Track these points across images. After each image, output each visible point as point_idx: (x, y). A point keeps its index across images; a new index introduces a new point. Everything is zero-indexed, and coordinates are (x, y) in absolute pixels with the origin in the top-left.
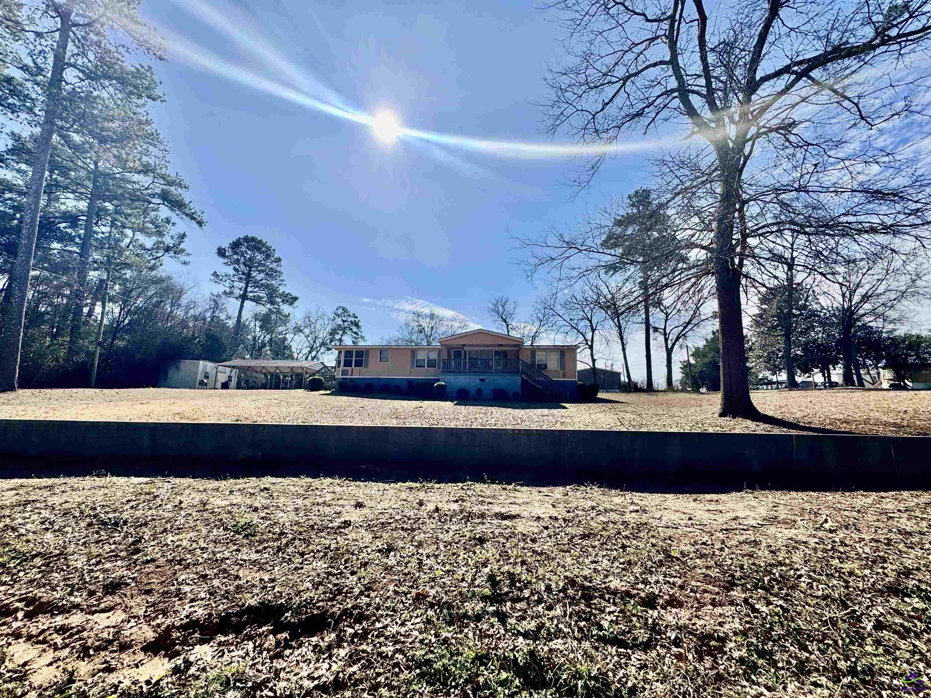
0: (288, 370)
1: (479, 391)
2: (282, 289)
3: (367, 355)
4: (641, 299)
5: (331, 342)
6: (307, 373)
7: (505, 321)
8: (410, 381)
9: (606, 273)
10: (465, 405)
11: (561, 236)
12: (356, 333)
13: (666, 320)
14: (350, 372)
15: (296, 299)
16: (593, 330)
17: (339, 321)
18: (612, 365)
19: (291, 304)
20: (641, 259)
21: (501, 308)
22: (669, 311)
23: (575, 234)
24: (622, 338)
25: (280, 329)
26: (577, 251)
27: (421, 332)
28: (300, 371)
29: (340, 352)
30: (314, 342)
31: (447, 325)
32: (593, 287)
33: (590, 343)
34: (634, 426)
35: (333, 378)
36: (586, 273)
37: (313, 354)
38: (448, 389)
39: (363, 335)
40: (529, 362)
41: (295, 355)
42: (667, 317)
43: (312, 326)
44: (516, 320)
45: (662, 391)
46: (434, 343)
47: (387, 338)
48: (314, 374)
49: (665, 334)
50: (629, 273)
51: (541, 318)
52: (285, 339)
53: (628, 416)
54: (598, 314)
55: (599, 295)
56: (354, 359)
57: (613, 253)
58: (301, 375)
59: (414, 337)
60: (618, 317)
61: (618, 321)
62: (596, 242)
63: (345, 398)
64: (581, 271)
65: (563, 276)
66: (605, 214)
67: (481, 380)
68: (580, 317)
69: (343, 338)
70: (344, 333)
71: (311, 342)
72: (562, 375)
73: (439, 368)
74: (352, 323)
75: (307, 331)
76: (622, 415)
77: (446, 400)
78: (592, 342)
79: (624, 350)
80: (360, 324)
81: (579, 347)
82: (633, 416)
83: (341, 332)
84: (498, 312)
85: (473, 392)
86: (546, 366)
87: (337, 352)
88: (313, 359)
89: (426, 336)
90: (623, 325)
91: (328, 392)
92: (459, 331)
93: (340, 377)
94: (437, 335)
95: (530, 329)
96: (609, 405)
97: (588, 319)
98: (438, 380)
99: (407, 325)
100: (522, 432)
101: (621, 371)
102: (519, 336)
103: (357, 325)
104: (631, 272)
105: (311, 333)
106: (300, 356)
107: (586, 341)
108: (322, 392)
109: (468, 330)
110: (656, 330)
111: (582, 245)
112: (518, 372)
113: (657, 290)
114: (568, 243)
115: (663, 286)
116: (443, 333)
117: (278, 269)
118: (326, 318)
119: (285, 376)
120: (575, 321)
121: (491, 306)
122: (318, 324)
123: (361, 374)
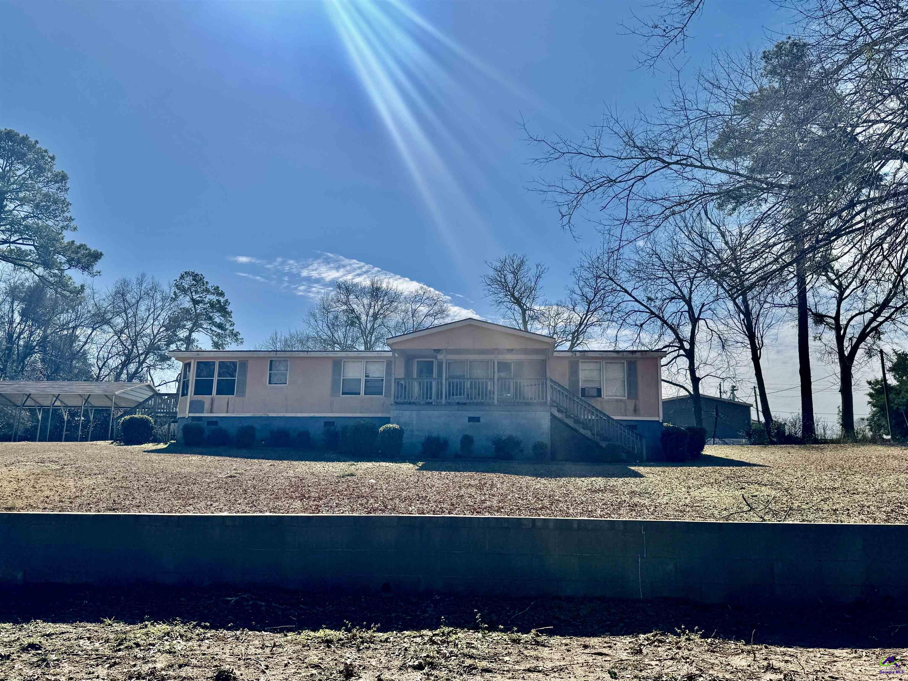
0: (79, 402)
1: (467, 440)
2: (68, 237)
3: (244, 372)
4: (787, 258)
5: (168, 345)
6: (118, 408)
7: (518, 302)
8: (329, 423)
9: (720, 207)
10: (440, 469)
11: (629, 135)
12: (220, 326)
13: (840, 301)
14: (207, 406)
15: (97, 256)
16: (694, 321)
17: (186, 302)
18: (733, 389)
19: (86, 267)
20: (786, 181)
21: (510, 277)
22: (845, 283)
23: (657, 130)
24: (752, 336)
25: (64, 317)
26: (660, 164)
27: (352, 324)
28: (106, 403)
29: (187, 366)
30: (134, 343)
31: (406, 311)
32: (695, 236)
33: (687, 346)
34: (775, 514)
35: (173, 417)
36: (677, 209)
37: (132, 367)
38: (406, 439)
39: (236, 329)
40: (565, 383)
41: (95, 370)
42: (842, 293)
43: (130, 312)
44: (539, 300)
45: (832, 441)
46: (378, 348)
47: (284, 333)
48: (132, 411)
49: (838, 327)
50: (764, 208)
51: (590, 295)
52: (73, 338)
53: (766, 491)
54: (703, 287)
55: (706, 251)
56: (216, 379)
57: (732, 167)
58: (107, 410)
59: (339, 334)
60: (744, 294)
61: (745, 301)
62: (697, 146)
63: (195, 459)
64: (667, 204)
65: (633, 212)
66: (716, 91)
67: (471, 419)
68: (667, 294)
69: (194, 335)
70: (196, 326)
71: (128, 344)
72: (631, 407)
73: (388, 395)
74: (212, 305)
75: (119, 321)
76: (753, 489)
77: (403, 460)
78: (692, 342)
79: (756, 359)
80: (229, 308)
81: (665, 354)
82: (773, 493)
83: (189, 324)
84: (504, 285)
85: (456, 445)
86: (599, 391)
87: (180, 365)
88: (131, 378)
89: (363, 333)
90: (755, 310)
91: (162, 446)
92: (428, 322)
93: (187, 414)
94: (384, 330)
95: (569, 318)
96: (727, 470)
97: (683, 298)
98: (387, 420)
99: (326, 309)
100: (551, 525)
101: (751, 401)
102: (545, 332)
103: (223, 310)
104: (769, 205)
105: (127, 325)
106: (104, 372)
107: (681, 341)
108: (150, 446)
109: (448, 320)
110: (820, 319)
111: (670, 154)
112: (545, 404)
113: (818, 241)
114: (641, 149)
115: (830, 235)
116: (397, 327)
117: (62, 195)
118: (158, 296)
119: (73, 414)
120: (658, 303)
121: (492, 273)
122: (142, 307)
123: (231, 408)
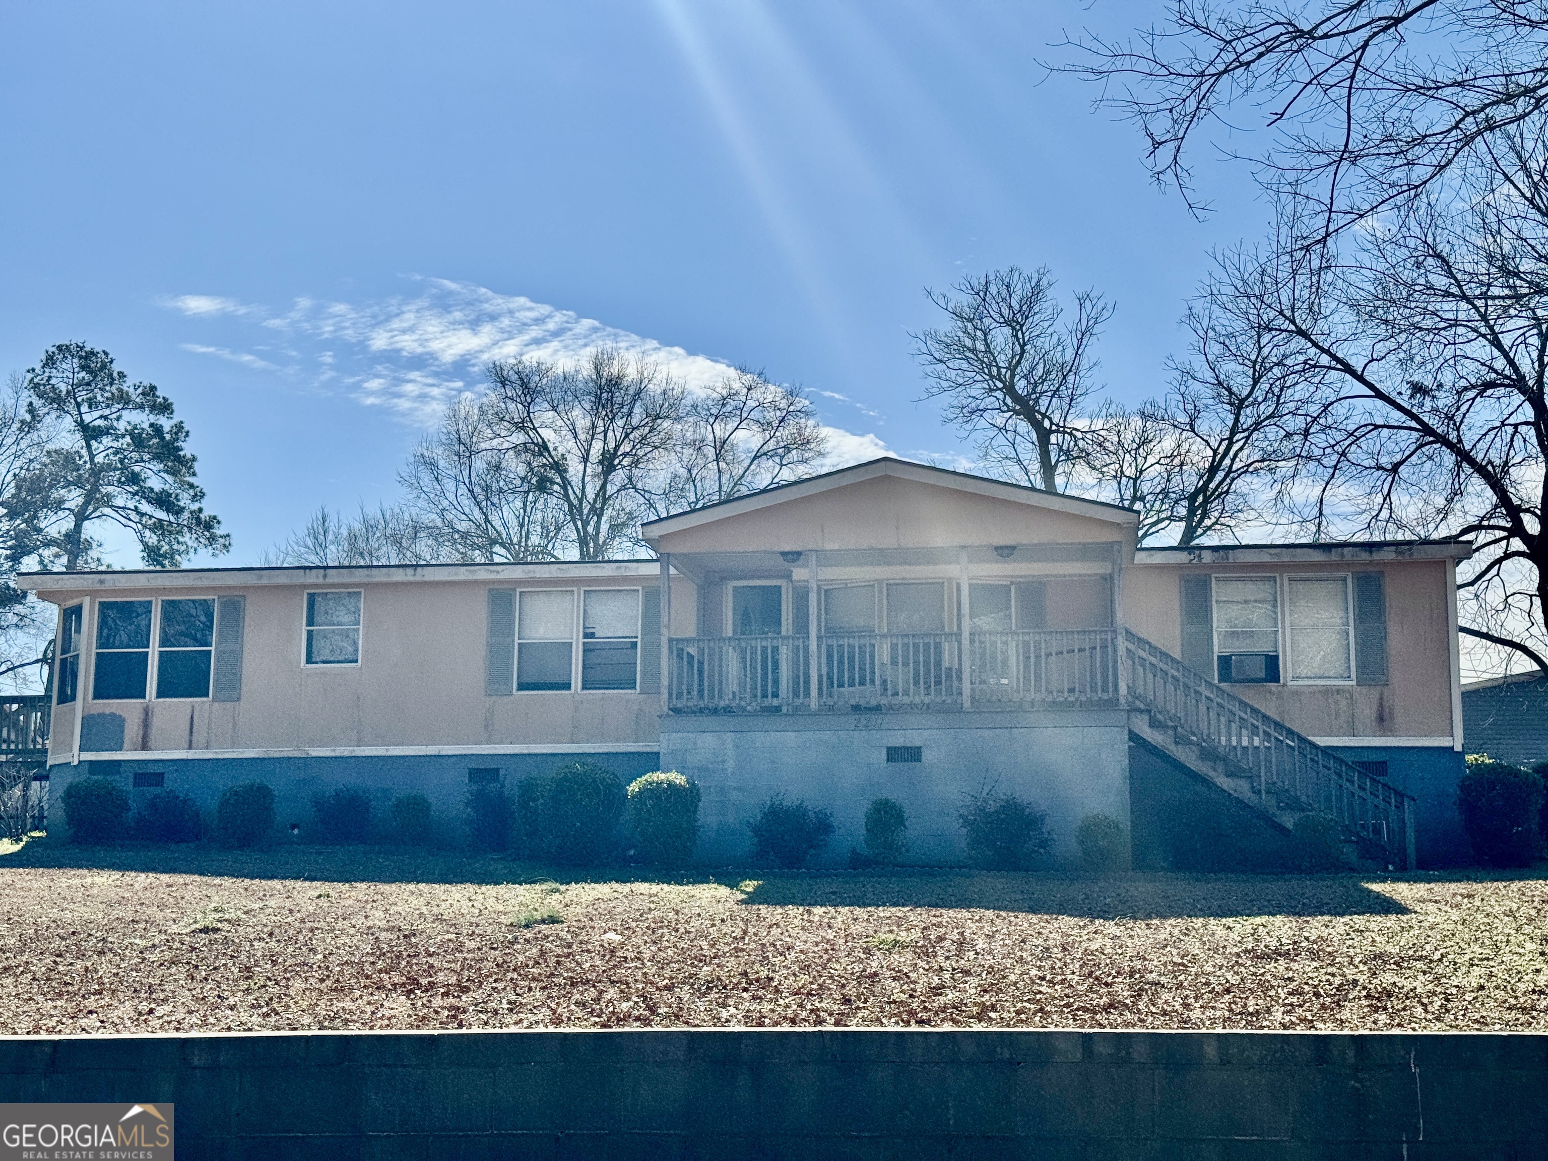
1: (885, 816)
3: (235, 629)
7: (1026, 409)
8: (483, 772)
10: (808, 901)
12: (163, 501)
14: (132, 730)
17: (62, 434)
21: (1001, 336)
27: (543, 485)
29: (72, 615)
31: (698, 445)
35: (36, 765)
38: (705, 816)
39: (209, 509)
40: (1171, 642)
44: (1088, 403)
46: (620, 552)
51: (1241, 384)
56: (154, 651)
67: (895, 754)
68: (1471, 372)
69: (90, 529)
70: (95, 501)
72: (1367, 711)
73: (651, 690)
74: (139, 442)
80: (188, 449)
81: (1467, 552)
83: (74, 498)
84: (985, 361)
85: (852, 829)
86: (1272, 663)
87: (51, 613)
89: (574, 511)
91: (6, 846)
93: (76, 755)
94: (636, 501)
95: (1179, 454)
97: (1519, 382)
98: (652, 761)
100: (1140, 1053)
103: (169, 452)
107: (1513, 511)
112: (1112, 704)
116: (672, 490)
120: (1444, 400)
121: (947, 326)
123: (200, 736)
